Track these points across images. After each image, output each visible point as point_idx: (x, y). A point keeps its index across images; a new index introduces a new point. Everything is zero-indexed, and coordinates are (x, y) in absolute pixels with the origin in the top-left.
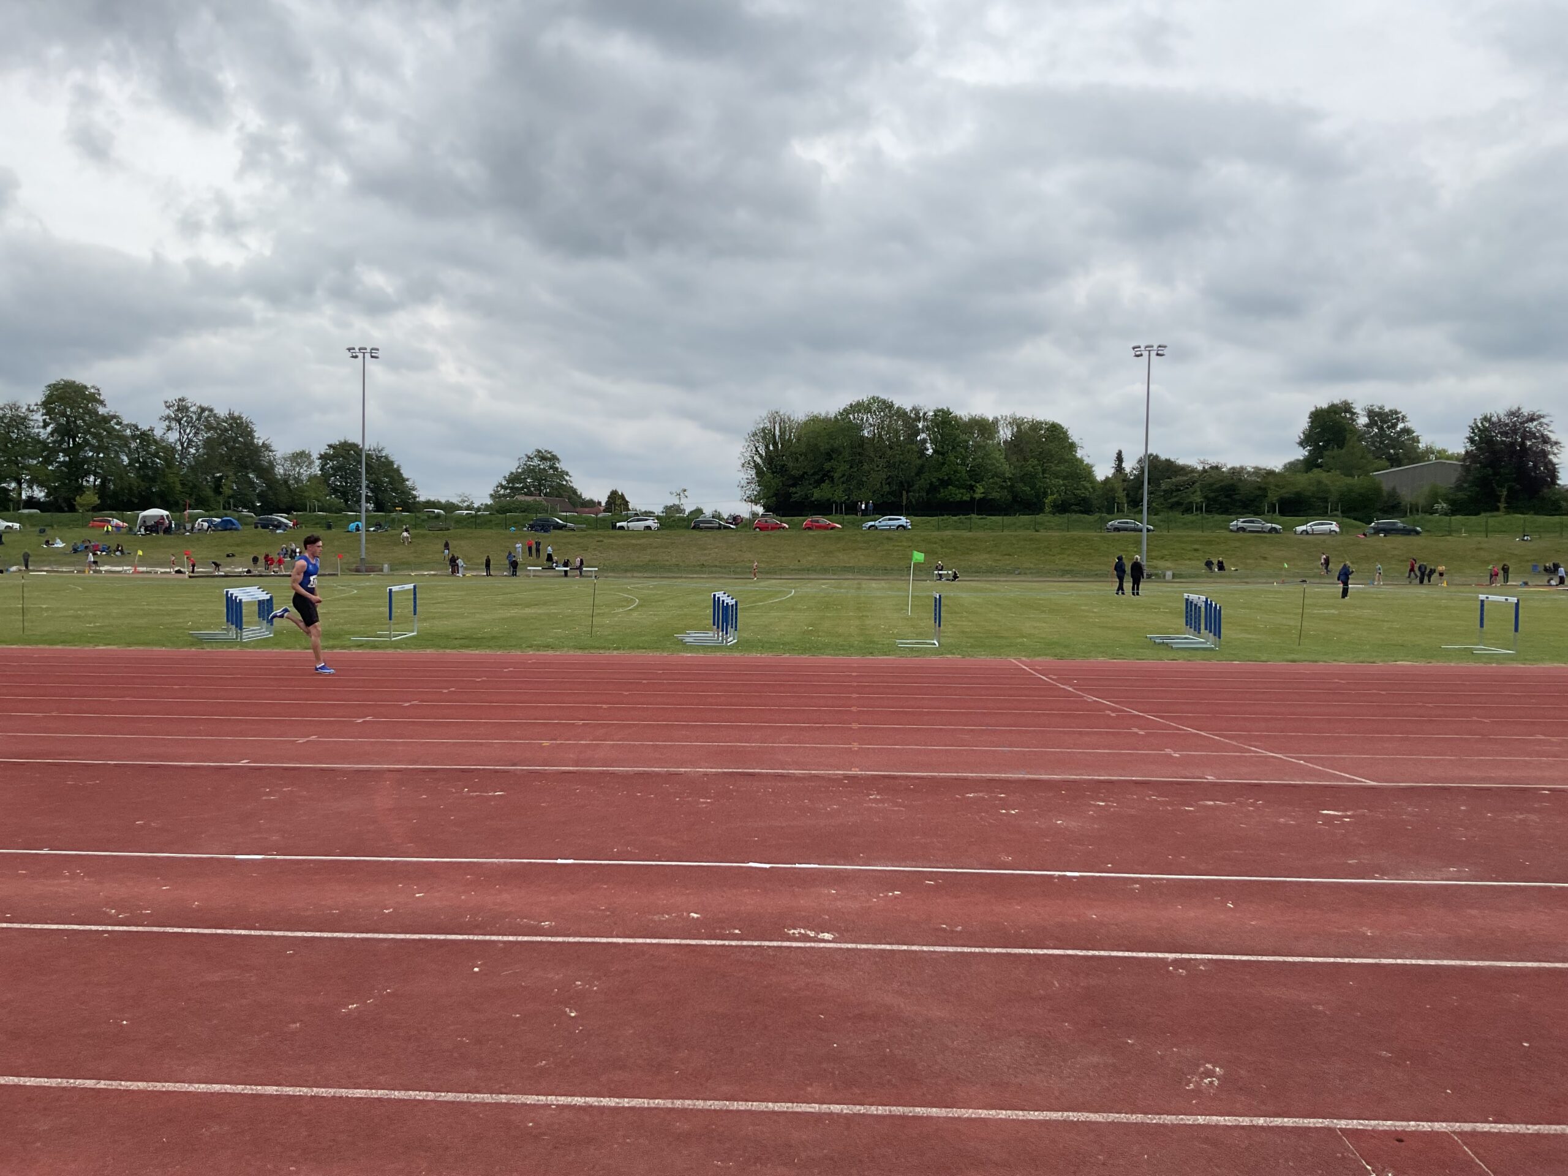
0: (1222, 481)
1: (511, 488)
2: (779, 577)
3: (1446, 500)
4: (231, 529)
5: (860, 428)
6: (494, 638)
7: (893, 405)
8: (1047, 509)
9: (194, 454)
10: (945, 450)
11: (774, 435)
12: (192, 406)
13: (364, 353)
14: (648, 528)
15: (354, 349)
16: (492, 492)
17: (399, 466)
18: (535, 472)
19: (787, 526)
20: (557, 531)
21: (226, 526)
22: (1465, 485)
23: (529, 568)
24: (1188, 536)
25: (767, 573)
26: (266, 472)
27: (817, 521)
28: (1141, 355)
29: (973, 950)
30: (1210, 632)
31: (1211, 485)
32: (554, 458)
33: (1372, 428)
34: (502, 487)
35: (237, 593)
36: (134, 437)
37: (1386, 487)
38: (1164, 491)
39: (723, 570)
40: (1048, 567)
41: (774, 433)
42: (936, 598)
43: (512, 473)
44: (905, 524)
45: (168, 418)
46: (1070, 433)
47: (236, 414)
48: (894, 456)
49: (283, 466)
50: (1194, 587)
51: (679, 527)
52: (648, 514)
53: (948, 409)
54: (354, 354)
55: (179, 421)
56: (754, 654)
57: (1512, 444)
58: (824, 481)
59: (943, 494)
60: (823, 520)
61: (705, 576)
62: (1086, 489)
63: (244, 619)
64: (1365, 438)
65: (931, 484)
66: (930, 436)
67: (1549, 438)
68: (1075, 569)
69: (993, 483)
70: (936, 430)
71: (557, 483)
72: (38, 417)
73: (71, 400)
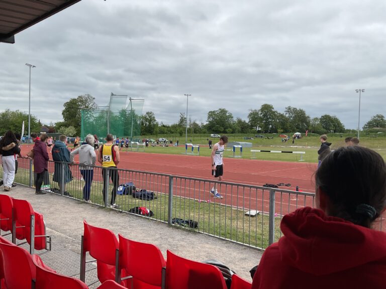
1: (369, 125)
9: (292, 119)
12: (292, 108)
13: (360, 91)
15: (357, 90)
16: (363, 127)
18: (376, 121)
26: (308, 123)
32: (382, 117)
34: (366, 125)
36: (280, 116)
43: (369, 121)
45: (286, 111)
47: (301, 109)
49: (312, 121)
55: (289, 112)
71: (383, 123)
72: (260, 112)
73: (267, 108)
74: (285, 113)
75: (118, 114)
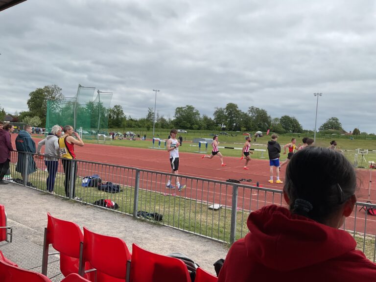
1: (325, 127)
9: (254, 118)
12: (254, 108)
13: (318, 95)
17: (298, 122)
18: (331, 123)
26: (269, 123)
34: (322, 127)
36: (243, 115)
43: (325, 123)
47: (263, 109)
49: (273, 121)
54: (315, 95)
55: (252, 111)
71: (337, 126)
72: (225, 111)
73: (231, 107)
74: (248, 113)
75: (85, 106)
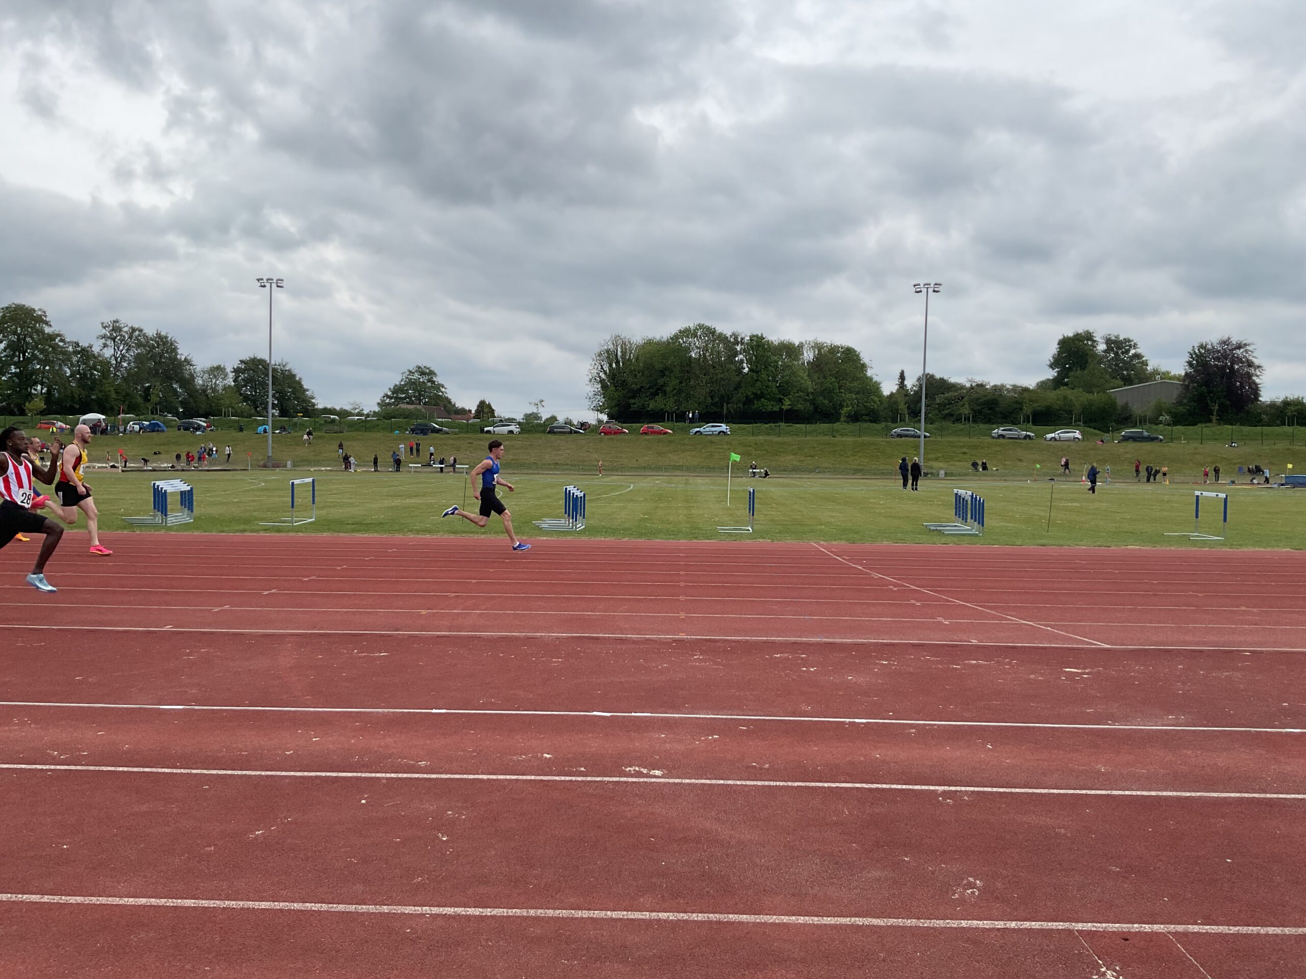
0: (986, 396)
1: (396, 398)
2: (621, 474)
3: (1169, 413)
4: (158, 431)
5: (688, 350)
6: (381, 523)
7: (715, 331)
8: (842, 419)
9: (126, 367)
10: (758, 369)
11: (617, 355)
12: (124, 327)
13: (271, 283)
14: (511, 432)
15: (262, 279)
16: (379, 401)
17: (300, 379)
18: (416, 385)
19: (627, 431)
20: (435, 435)
21: (154, 428)
22: (1185, 401)
23: (410, 465)
24: (960, 441)
25: (610, 470)
26: (188, 382)
27: (652, 428)
28: (921, 291)
29: (778, 783)
30: (975, 521)
31: (978, 399)
32: (432, 373)
33: (1109, 353)
34: (387, 396)
35: (163, 485)
36: (76, 353)
37: (1120, 402)
38: (939, 404)
39: (574, 468)
40: (843, 467)
41: (617, 354)
42: (750, 492)
43: (396, 386)
44: (725, 431)
45: (104, 337)
46: (862, 356)
47: (163, 334)
48: (717, 374)
49: (202, 377)
50: (961, 483)
51: (538, 432)
52: (511, 420)
53: (762, 335)
54: (263, 284)
55: (114, 339)
56: (598, 539)
57: (1224, 367)
58: (658, 394)
59: (757, 405)
60: (657, 427)
61: (559, 473)
62: (875, 402)
63: (169, 507)
64: (1104, 362)
65: (747, 397)
66: (746, 358)
67: (1253, 363)
68: (865, 468)
69: (798, 397)
70: (751, 352)
71: (434, 393)
73: (20, 321)
74: (97, 344)
